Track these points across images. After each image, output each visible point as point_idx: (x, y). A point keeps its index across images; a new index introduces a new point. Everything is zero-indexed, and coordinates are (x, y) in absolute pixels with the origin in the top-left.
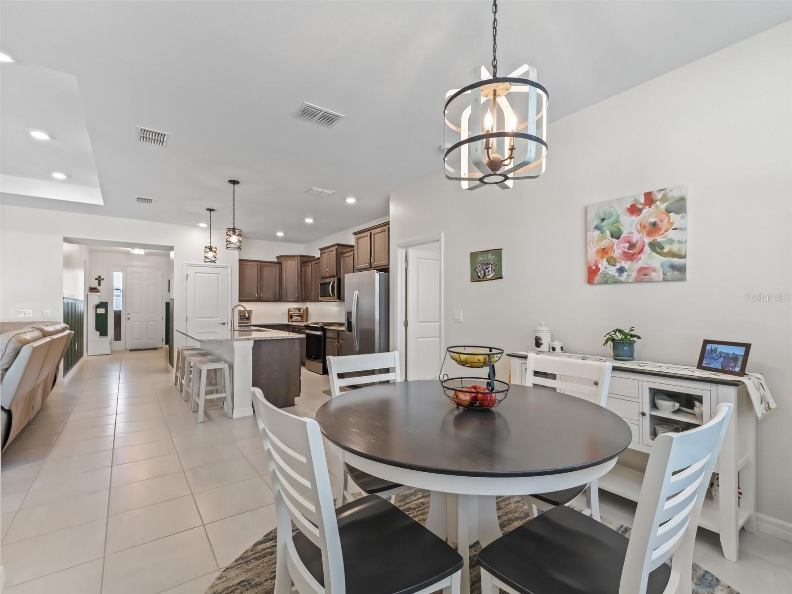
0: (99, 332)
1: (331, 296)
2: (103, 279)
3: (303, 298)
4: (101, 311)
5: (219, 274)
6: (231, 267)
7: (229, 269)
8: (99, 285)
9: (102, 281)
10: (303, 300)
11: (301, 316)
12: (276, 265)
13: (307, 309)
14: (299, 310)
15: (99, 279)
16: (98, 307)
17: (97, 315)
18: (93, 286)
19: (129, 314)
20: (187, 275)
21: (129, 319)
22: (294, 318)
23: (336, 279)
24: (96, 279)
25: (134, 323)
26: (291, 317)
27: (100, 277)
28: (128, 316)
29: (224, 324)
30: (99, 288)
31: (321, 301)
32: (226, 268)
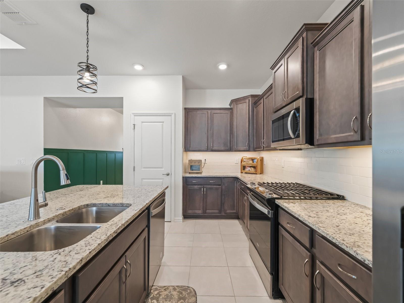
1: (291, 138)
3: (255, 147)
5: (163, 122)
6: (175, 113)
7: (173, 116)
10: (256, 149)
11: (254, 167)
12: (226, 112)
13: (262, 160)
14: (253, 160)
20: (134, 125)
22: (248, 169)
23: (301, 103)
26: (244, 168)
29: (168, 175)
31: (275, 149)
32: (170, 115)
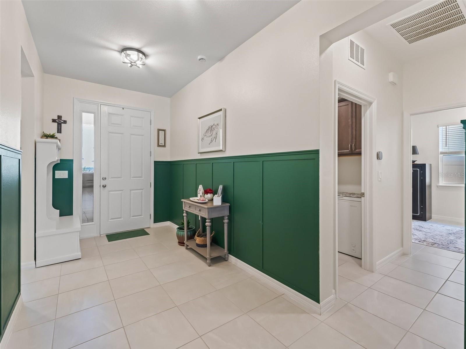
0: (58, 211)
2: (65, 122)
4: (63, 174)
8: (59, 131)
9: (63, 125)
15: (59, 122)
16: (56, 167)
17: (55, 181)
18: (47, 132)
19: (104, 179)
21: (104, 186)
24: (54, 121)
25: (111, 192)
27: (59, 117)
28: (104, 183)
30: (57, 135)
